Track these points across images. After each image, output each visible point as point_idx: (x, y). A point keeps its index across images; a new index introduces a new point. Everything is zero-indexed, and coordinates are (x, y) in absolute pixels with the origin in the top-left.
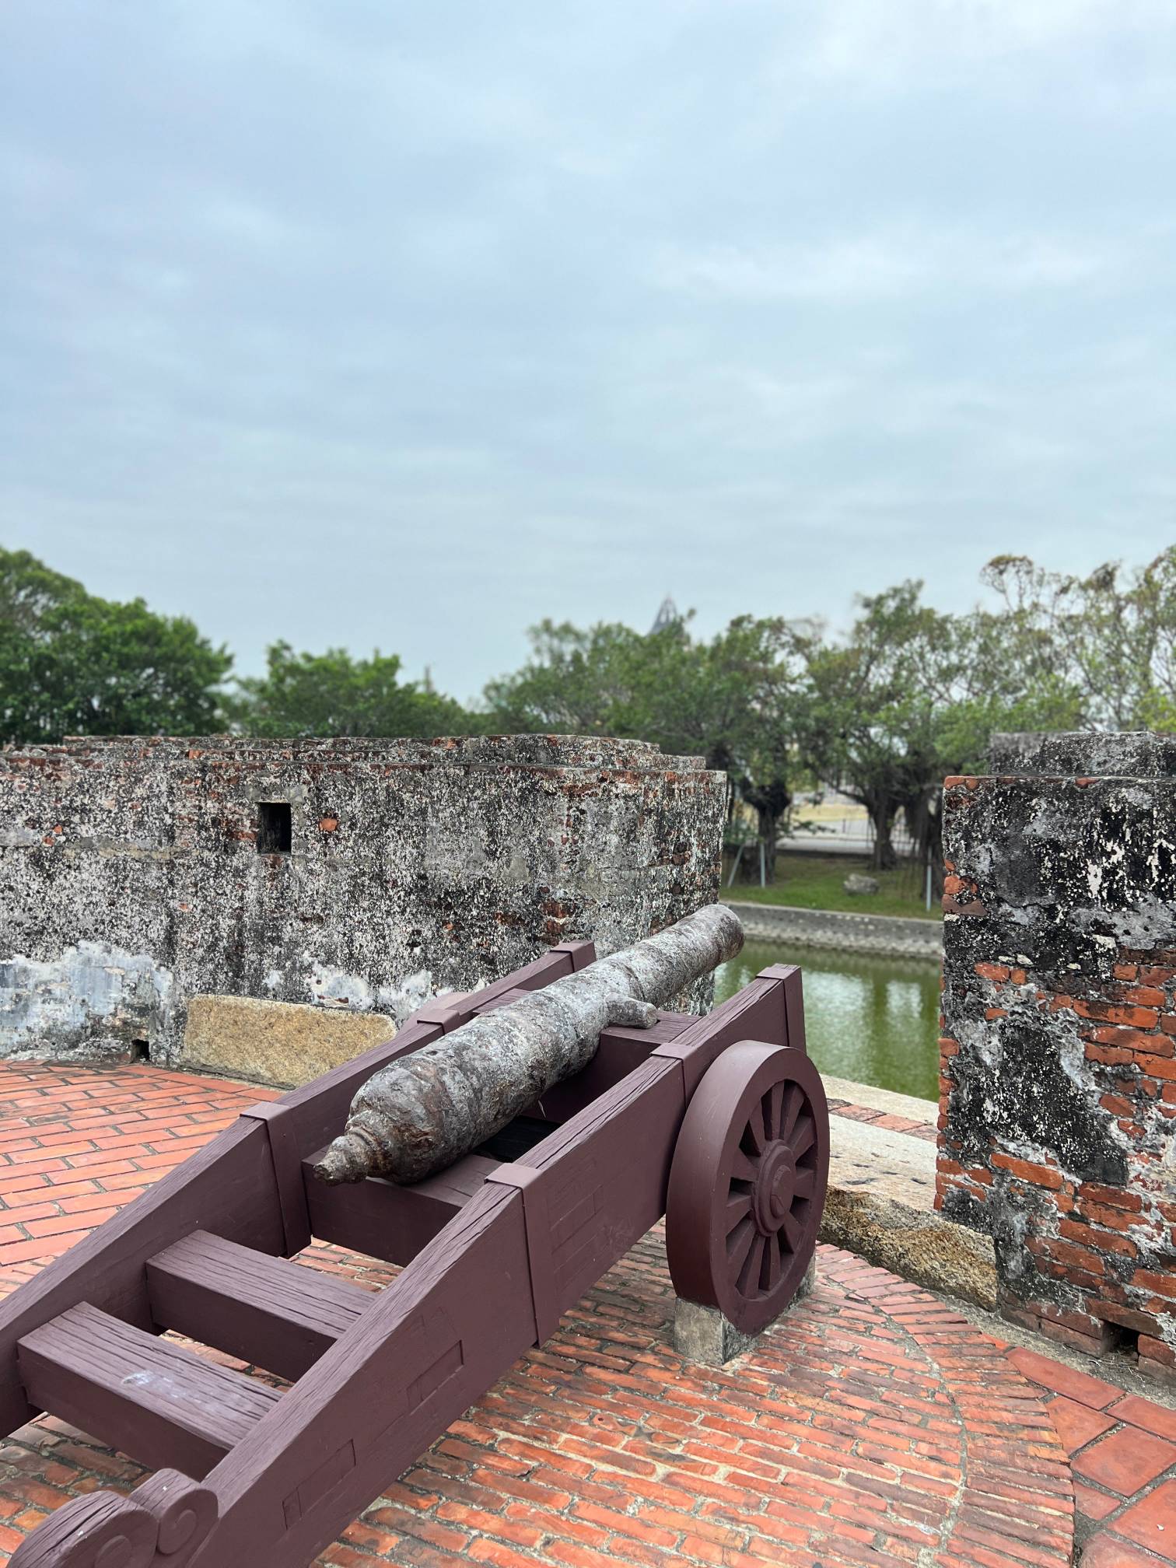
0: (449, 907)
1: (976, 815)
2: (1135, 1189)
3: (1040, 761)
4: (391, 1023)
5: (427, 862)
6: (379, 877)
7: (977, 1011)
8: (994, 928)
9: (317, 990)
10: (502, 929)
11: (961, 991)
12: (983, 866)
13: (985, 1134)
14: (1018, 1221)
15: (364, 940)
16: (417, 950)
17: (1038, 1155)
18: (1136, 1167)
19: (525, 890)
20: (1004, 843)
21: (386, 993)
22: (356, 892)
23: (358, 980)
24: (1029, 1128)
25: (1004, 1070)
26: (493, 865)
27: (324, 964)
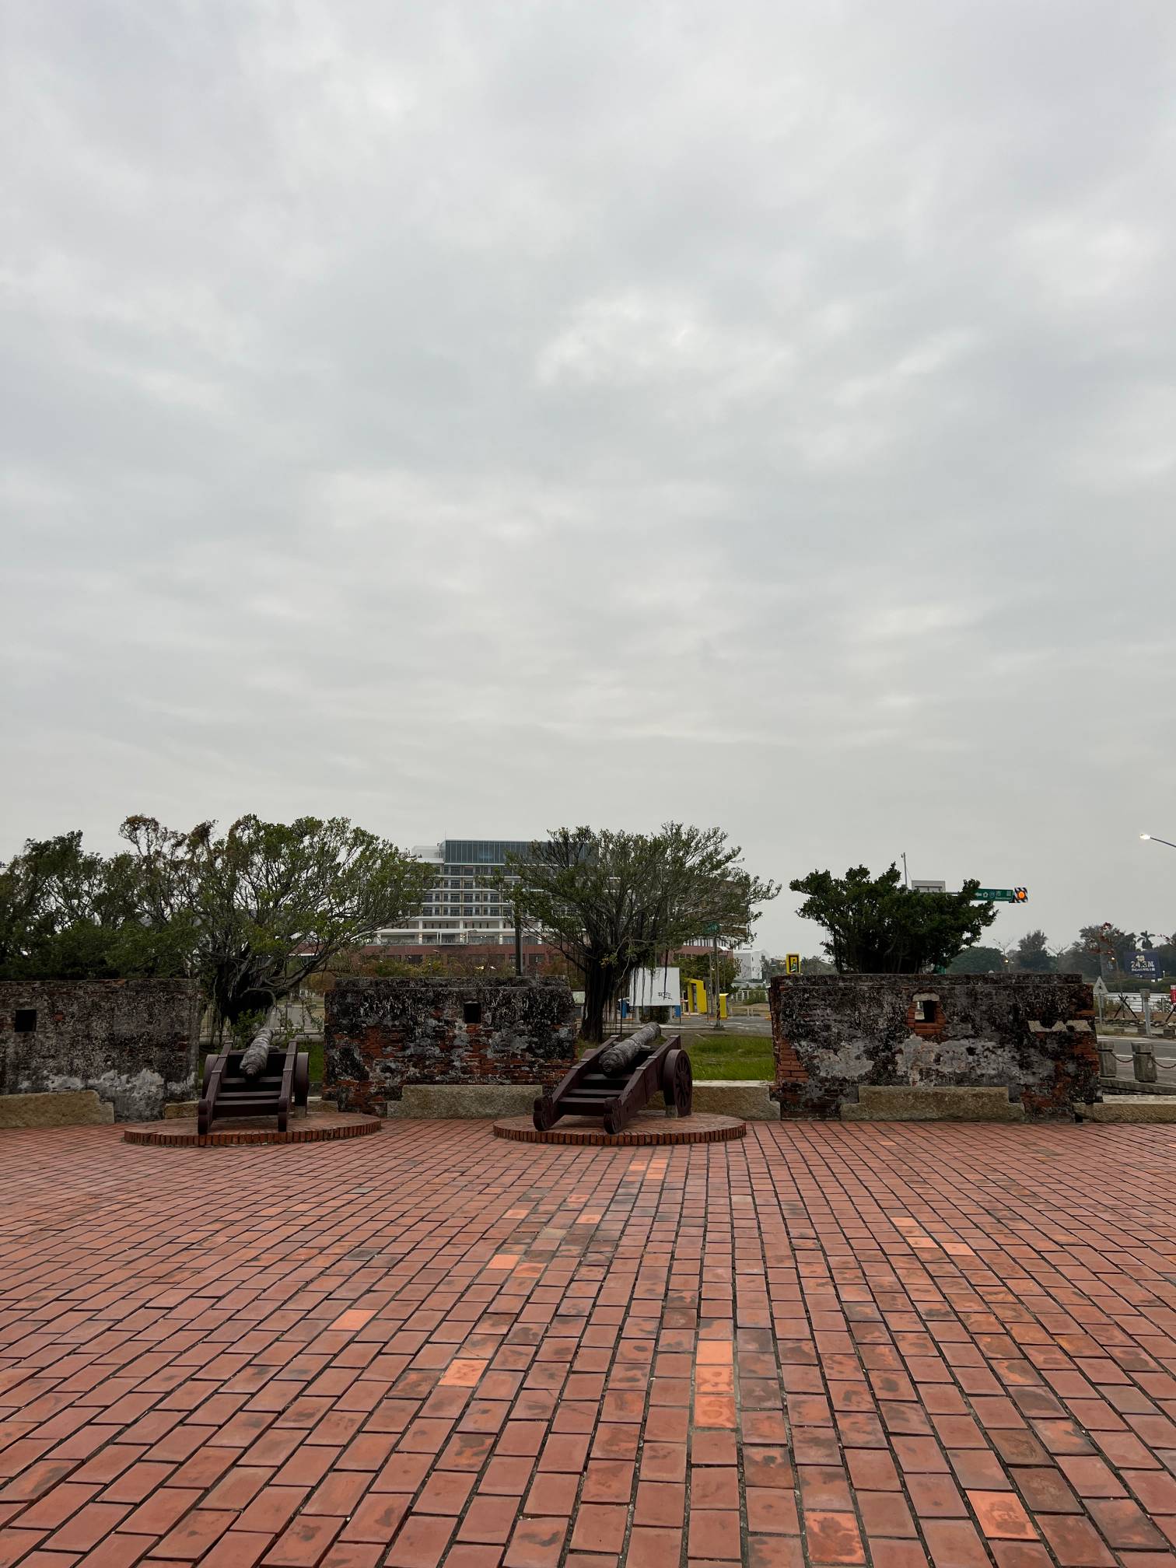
0: (126, 1044)
1: (333, 998)
2: (371, 1080)
3: (347, 984)
4: (96, 1093)
5: (114, 1028)
6: (88, 1037)
7: (333, 1047)
8: (338, 1026)
9: (51, 1086)
10: (155, 1049)
11: (329, 1043)
12: (335, 1011)
13: (335, 1077)
14: (344, 1095)
15: (79, 1062)
16: (109, 1063)
17: (348, 1078)
18: (371, 1075)
19: (168, 1034)
20: (340, 1005)
21: (91, 1082)
22: (74, 1044)
23: (76, 1079)
24: (346, 1072)
25: (340, 1060)
26: (150, 1027)
27: (56, 1075)
